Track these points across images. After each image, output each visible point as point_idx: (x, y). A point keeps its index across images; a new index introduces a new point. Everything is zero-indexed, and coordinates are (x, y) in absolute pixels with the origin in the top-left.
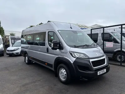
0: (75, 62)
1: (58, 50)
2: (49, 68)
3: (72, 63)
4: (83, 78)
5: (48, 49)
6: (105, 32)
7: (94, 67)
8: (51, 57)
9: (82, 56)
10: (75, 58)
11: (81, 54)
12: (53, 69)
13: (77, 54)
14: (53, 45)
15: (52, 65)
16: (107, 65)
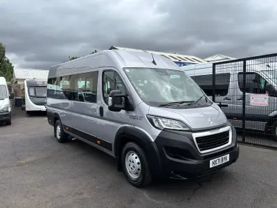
0: (159, 138)
1: (123, 111)
2: (105, 150)
3: (152, 142)
4: (177, 176)
5: (101, 109)
6: (248, 69)
7: (201, 150)
8: (107, 126)
9: (175, 126)
10: (159, 129)
11: (173, 122)
12: (112, 154)
13: (164, 120)
14: (113, 101)
15: (111, 144)
16: (233, 145)
